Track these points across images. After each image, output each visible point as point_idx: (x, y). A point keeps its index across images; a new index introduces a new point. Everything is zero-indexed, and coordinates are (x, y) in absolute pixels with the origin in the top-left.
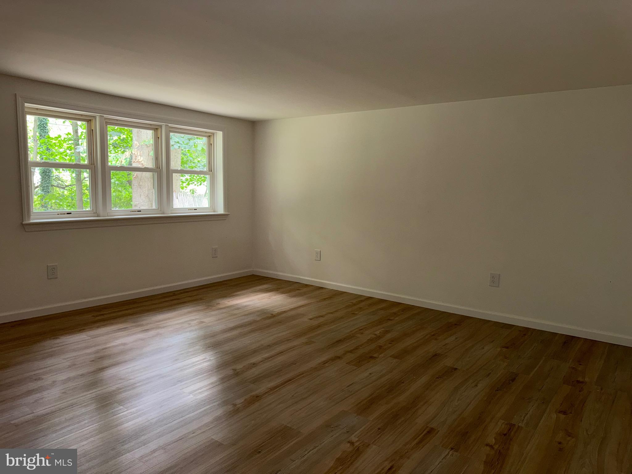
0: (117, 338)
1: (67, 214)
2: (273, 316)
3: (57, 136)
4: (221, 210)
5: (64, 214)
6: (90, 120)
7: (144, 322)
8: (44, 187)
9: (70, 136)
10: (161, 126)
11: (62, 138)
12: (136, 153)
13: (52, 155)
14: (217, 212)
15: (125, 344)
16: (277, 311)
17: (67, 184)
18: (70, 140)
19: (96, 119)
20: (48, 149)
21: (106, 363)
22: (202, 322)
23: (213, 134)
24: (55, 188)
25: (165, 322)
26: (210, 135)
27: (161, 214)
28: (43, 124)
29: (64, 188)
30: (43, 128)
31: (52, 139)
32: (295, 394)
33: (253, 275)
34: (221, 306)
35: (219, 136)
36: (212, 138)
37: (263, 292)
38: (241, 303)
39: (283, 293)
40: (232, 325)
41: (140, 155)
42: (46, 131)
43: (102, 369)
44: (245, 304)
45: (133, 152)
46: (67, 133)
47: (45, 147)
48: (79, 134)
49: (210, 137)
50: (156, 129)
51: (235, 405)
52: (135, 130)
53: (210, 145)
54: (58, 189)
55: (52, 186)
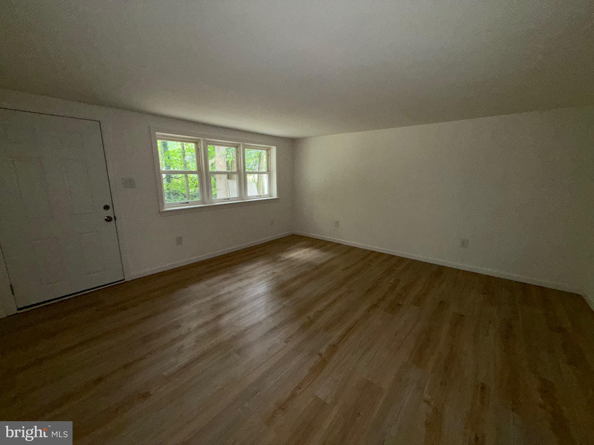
0: (223, 287)
1: (186, 203)
2: (317, 267)
3: (173, 151)
4: (275, 196)
5: (184, 203)
6: (197, 142)
7: (239, 273)
8: (168, 178)
9: (180, 151)
10: (240, 144)
11: (176, 152)
12: (218, 160)
13: (171, 161)
14: (272, 197)
15: (230, 293)
16: (318, 263)
17: (179, 177)
18: (180, 152)
19: (200, 141)
20: (169, 158)
21: (221, 310)
22: (274, 273)
23: (270, 148)
24: (173, 179)
25: (251, 272)
26: (268, 149)
27: (241, 200)
28: (165, 144)
29: (178, 179)
30: (165, 146)
31: (171, 152)
32: (360, 343)
33: (293, 234)
34: (282, 259)
35: (274, 150)
36: (269, 150)
37: (304, 247)
38: (294, 256)
39: (316, 248)
40: (294, 275)
41: (220, 161)
42: (167, 148)
43: (220, 317)
44: (296, 257)
45: (216, 159)
46: (178, 149)
47: (167, 157)
48: (185, 149)
49: (268, 150)
50: (237, 147)
51: (321, 355)
52: (216, 147)
53: (268, 155)
54: (175, 179)
55: (172, 178)
